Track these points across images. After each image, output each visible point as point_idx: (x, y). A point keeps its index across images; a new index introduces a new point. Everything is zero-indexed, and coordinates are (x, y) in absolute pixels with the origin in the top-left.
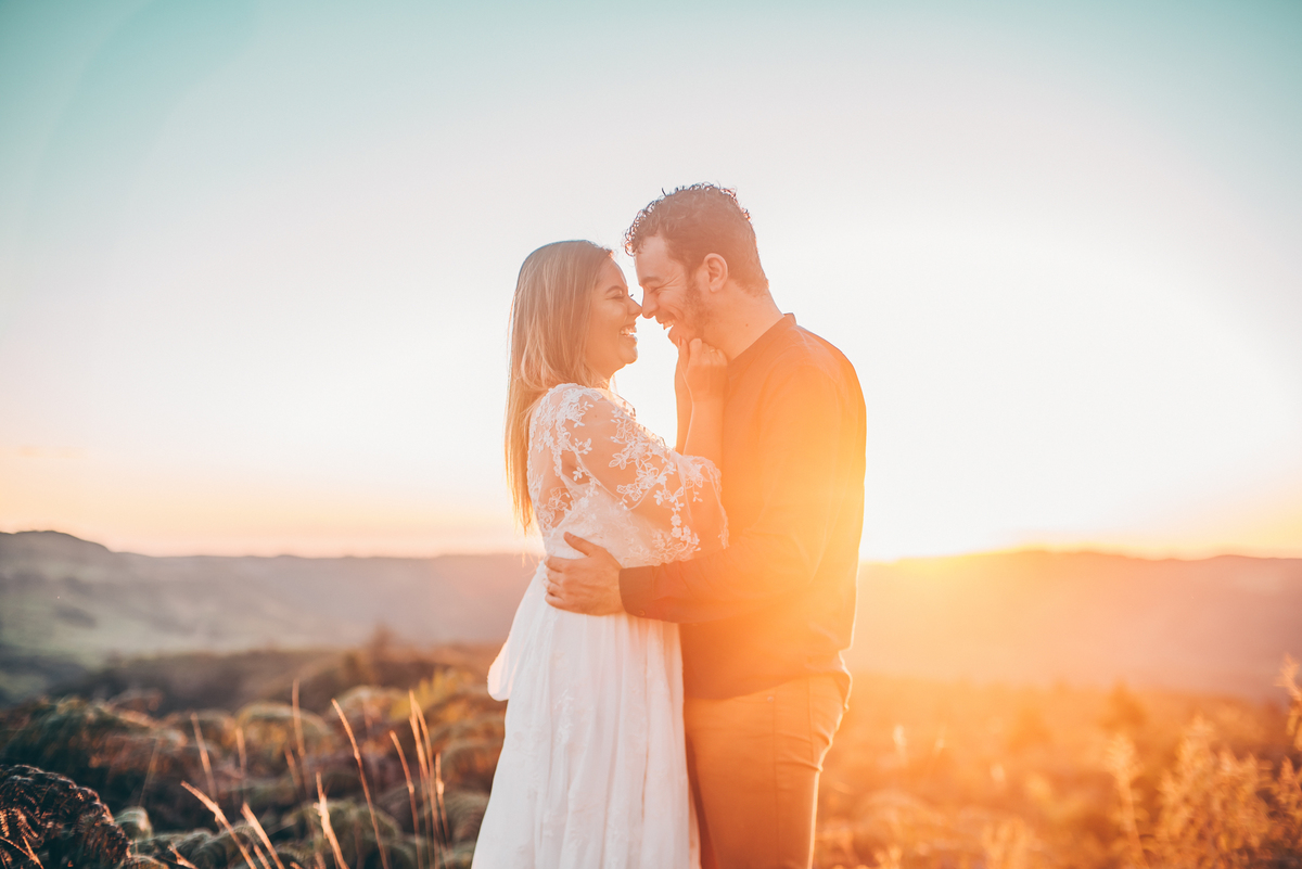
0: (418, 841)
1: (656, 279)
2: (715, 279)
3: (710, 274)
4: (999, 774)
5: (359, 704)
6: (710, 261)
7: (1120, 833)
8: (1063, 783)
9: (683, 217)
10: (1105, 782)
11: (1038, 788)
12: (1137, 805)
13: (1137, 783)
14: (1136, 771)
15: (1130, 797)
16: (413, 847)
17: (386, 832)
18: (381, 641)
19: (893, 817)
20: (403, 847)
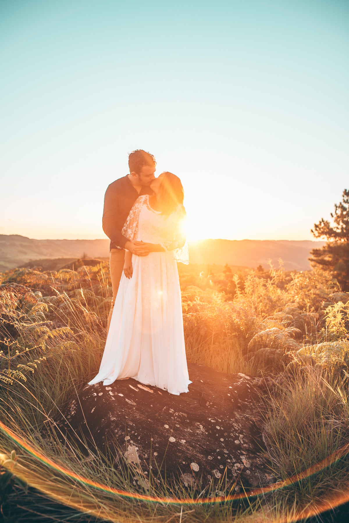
18: (84, 257)
20: (96, 298)
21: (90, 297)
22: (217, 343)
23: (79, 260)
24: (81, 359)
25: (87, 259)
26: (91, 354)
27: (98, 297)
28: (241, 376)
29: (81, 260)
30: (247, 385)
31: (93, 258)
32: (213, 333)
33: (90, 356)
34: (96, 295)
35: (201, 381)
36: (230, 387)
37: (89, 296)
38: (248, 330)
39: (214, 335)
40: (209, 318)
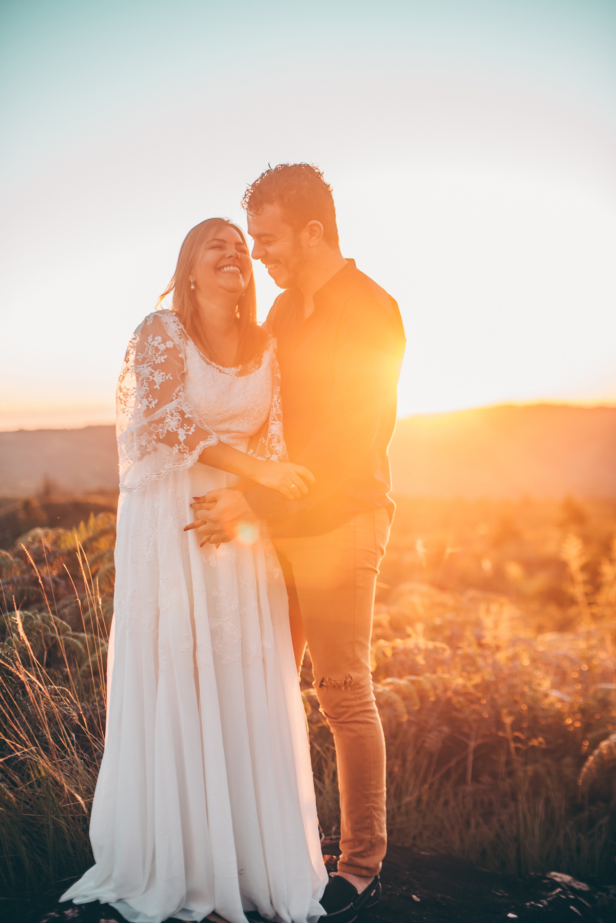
0: (85, 636)
1: (270, 235)
2: (314, 238)
3: (310, 233)
4: (487, 565)
5: (36, 539)
6: (312, 225)
7: (573, 602)
8: (531, 566)
9: (294, 192)
10: (560, 566)
11: (514, 571)
12: (585, 583)
13: (584, 568)
14: (584, 560)
15: (580, 577)
16: (82, 640)
17: (62, 631)
18: (48, 489)
19: (416, 599)
20: (75, 640)
21: (53, 638)
22: (486, 779)
23: (27, 504)
24: (23, 838)
25: (58, 498)
26: (54, 822)
27: (82, 635)
28: (558, 880)
29: (36, 504)
30: (572, 907)
31: (79, 496)
32: (472, 744)
33: (51, 827)
34: (73, 630)
35: (414, 897)
36: (511, 915)
37: (50, 633)
38: (587, 727)
39: (476, 751)
40: (456, 693)
